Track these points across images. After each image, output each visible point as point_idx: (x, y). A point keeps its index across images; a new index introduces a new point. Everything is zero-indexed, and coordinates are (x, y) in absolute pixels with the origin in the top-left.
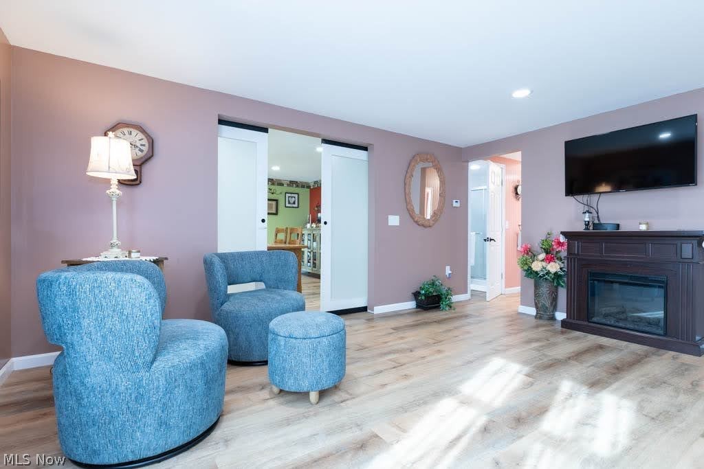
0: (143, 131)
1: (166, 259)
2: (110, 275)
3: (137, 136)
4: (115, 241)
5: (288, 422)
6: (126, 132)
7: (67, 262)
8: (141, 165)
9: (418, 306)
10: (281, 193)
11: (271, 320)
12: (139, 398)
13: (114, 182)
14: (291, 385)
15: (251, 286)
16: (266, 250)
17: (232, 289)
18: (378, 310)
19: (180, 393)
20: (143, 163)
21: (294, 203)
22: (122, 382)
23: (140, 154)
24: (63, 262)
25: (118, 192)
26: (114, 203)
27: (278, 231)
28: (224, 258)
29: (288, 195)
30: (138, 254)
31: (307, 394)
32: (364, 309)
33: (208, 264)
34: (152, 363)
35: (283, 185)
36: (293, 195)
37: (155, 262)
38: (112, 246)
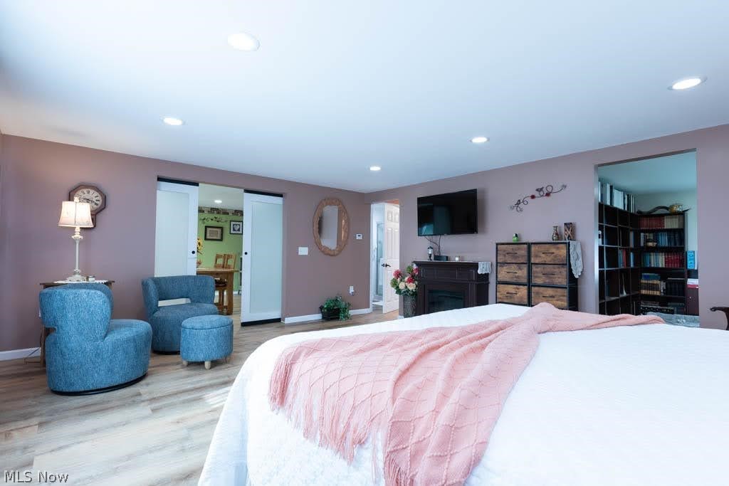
0: (97, 189)
1: (114, 282)
2: (84, 291)
3: (93, 195)
4: (77, 269)
5: (188, 376)
6: (85, 192)
7: (44, 284)
8: (95, 215)
9: (323, 318)
10: (226, 221)
11: (184, 319)
12: (97, 355)
13: (78, 229)
14: (193, 358)
15: (183, 301)
16: (195, 274)
17: (161, 303)
18: (288, 320)
19: (120, 355)
20: (97, 213)
21: (239, 230)
22: (89, 347)
23: (95, 206)
24: (41, 284)
25: (80, 237)
26: (77, 245)
27: (218, 257)
28: (157, 281)
29: (232, 223)
30: (94, 279)
31: (202, 363)
32: (278, 320)
33: (145, 285)
34: (105, 337)
35: (228, 214)
36: (237, 223)
37: (105, 283)
38: (75, 273)
